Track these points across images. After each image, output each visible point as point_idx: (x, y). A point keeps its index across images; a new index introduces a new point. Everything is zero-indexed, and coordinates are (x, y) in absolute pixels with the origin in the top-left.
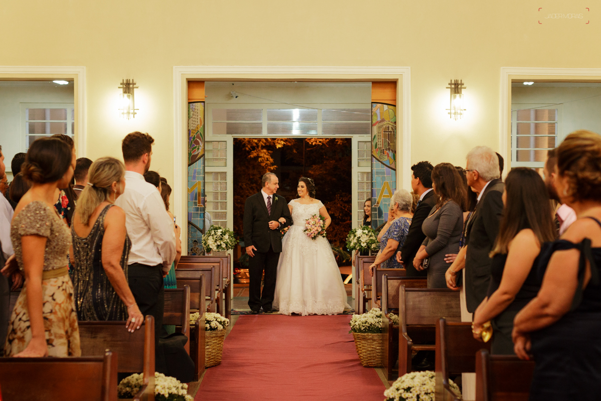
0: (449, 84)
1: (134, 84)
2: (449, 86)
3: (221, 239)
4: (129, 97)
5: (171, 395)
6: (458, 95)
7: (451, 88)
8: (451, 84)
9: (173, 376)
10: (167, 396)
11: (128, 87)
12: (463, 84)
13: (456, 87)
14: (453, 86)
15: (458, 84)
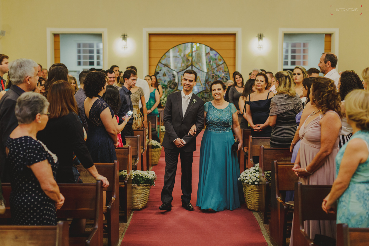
1: (126, 35)
3: (163, 100)
4: (125, 41)
5: (156, 145)
6: (261, 40)
7: (258, 37)
8: (258, 35)
9: (156, 140)
10: (155, 146)
11: (124, 37)
12: (263, 35)
13: (261, 37)
15: (261, 35)
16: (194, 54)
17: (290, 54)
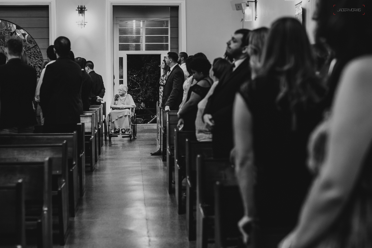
0: (78, 8)
2: (78, 9)
7: (79, 10)
12: (85, 8)
13: (82, 10)
14: (80, 9)
15: (83, 8)
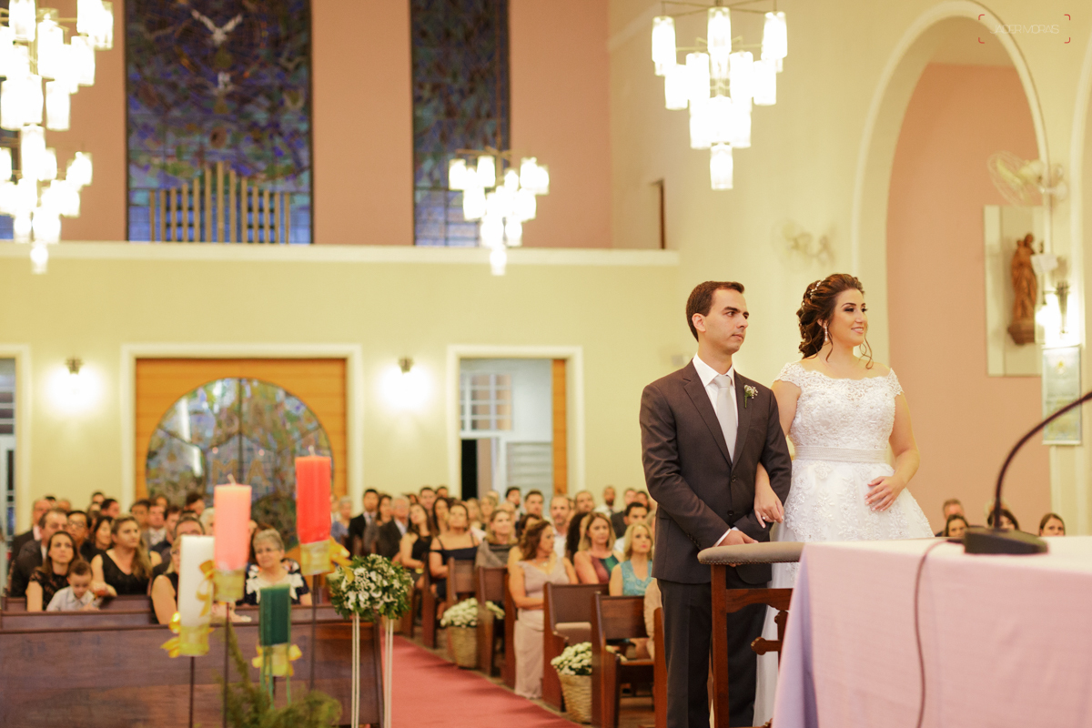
1: (79, 362)
4: (75, 375)
8: (401, 361)
11: (74, 366)
15: (408, 362)
16: (245, 407)
17: (468, 403)
